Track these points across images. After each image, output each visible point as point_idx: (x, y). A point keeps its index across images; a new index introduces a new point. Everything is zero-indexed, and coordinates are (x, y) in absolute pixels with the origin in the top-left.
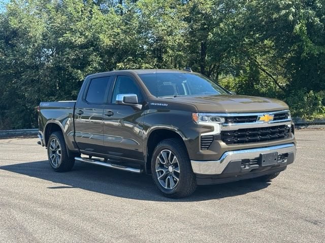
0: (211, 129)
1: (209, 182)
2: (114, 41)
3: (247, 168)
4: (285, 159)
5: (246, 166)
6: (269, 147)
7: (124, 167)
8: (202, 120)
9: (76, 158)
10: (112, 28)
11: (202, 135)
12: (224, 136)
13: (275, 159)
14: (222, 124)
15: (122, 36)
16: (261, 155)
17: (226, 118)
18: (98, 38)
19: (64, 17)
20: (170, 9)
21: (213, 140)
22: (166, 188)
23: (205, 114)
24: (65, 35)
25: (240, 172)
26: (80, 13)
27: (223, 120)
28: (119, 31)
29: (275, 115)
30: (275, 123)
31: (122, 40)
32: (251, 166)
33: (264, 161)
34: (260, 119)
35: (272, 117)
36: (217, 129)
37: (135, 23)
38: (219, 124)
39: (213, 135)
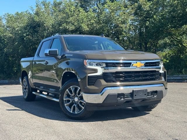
0: (95, 71)
1: (95, 109)
2: (90, 28)
3: (122, 99)
4: (155, 95)
5: (122, 98)
6: (141, 85)
7: (52, 98)
8: (90, 64)
9: (33, 93)
10: (90, 21)
11: (89, 75)
12: (105, 76)
13: (145, 95)
14: (104, 67)
15: (95, 25)
16: (133, 91)
17: (107, 64)
18: (81, 26)
19: (65, 15)
20: (124, 8)
21: (97, 79)
22: (71, 112)
23: (92, 61)
24: (63, 25)
25: (117, 103)
26: (73, 12)
27: (104, 65)
28: (94, 22)
29: (146, 63)
30: (145, 68)
31: (95, 27)
32: (126, 98)
33: (135, 95)
34: (133, 65)
35: (143, 64)
36: (100, 71)
37: (102, 17)
38: (102, 68)
39: (97, 76)
